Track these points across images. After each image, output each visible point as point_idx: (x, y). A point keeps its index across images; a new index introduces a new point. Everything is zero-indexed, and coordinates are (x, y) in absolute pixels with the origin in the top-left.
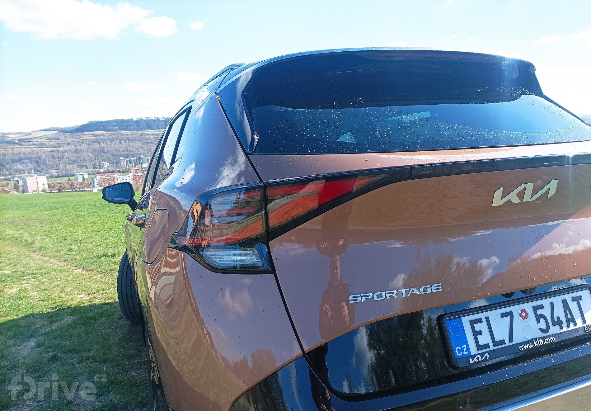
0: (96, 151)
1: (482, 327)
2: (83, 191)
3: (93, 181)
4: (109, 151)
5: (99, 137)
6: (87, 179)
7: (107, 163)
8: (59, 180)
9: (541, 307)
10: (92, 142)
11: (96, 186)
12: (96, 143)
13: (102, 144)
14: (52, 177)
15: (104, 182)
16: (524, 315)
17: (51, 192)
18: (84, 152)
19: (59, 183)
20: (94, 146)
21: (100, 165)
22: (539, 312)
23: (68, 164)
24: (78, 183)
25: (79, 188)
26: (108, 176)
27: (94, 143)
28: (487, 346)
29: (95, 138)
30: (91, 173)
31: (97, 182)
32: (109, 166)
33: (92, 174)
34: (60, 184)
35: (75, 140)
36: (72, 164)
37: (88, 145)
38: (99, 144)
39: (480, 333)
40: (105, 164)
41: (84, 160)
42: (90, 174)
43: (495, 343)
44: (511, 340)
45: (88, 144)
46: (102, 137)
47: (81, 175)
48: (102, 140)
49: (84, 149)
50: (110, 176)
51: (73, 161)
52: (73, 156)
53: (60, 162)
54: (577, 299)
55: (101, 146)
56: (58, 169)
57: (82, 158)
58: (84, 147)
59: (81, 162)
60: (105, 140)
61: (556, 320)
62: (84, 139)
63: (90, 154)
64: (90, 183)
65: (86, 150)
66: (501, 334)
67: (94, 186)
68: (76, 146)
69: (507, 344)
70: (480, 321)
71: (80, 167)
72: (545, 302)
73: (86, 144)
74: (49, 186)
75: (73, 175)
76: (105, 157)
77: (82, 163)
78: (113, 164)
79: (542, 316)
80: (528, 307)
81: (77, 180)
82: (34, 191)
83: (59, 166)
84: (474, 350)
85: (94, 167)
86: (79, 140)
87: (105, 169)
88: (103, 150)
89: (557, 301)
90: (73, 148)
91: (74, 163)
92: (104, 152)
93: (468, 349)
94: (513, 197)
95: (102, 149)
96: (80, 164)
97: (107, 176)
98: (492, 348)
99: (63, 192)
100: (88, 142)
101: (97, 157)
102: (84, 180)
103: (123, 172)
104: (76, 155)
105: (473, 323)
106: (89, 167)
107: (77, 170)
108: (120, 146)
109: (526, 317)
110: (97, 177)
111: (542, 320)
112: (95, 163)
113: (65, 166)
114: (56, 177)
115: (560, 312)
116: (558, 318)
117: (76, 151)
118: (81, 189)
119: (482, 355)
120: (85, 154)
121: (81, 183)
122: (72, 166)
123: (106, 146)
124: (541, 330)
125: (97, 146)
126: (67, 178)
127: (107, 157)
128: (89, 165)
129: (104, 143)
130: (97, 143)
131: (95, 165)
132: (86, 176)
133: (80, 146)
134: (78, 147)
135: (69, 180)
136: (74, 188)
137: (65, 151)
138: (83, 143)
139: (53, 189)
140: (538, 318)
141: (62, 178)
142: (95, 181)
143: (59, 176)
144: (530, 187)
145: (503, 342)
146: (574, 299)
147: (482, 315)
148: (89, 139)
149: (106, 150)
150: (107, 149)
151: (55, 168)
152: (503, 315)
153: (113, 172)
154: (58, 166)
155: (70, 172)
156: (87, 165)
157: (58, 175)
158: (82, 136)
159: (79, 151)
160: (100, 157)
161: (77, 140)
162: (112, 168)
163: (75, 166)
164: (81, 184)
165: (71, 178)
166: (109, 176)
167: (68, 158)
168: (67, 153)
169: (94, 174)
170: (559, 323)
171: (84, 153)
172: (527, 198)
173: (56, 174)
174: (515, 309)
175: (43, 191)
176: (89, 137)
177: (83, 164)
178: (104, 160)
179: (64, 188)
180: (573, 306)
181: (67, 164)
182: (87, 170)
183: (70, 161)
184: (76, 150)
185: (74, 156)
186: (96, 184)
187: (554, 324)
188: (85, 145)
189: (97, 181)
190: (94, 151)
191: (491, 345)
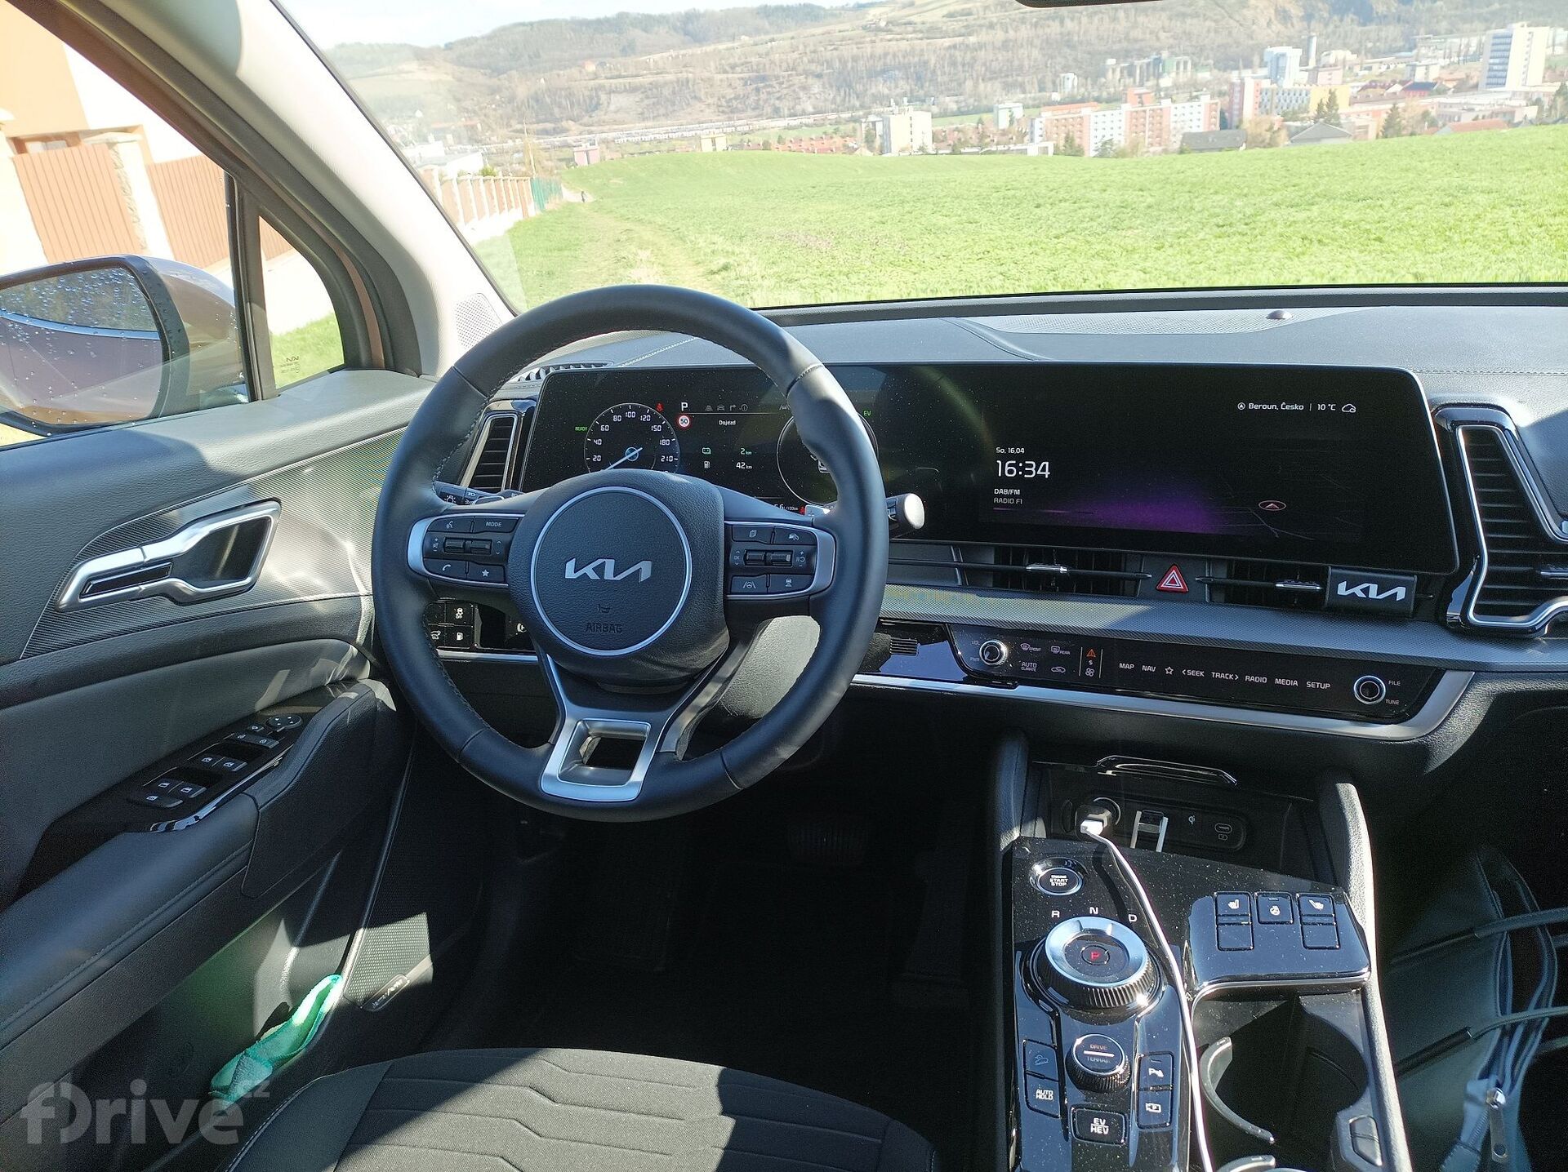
2: (1004, 153)
3: (1032, 126)
4: (1081, 43)
6: (1018, 121)
8: (956, 122)
11: (1037, 139)
12: (1054, 20)
14: (944, 114)
17: (936, 154)
19: (957, 130)
20: (1048, 30)
21: (1054, 83)
23: (983, 80)
24: (998, 130)
25: (998, 144)
26: (1069, 113)
27: (1051, 23)
32: (1076, 84)
33: (1034, 106)
34: (959, 131)
35: (1007, 14)
36: (990, 79)
37: (1034, 29)
41: (1021, 67)
42: (1028, 108)
47: (1009, 109)
51: (995, 73)
52: (997, 60)
53: (965, 76)
56: (961, 95)
57: (1016, 63)
63: (1035, 53)
64: (1024, 131)
65: (1028, 40)
67: (1032, 140)
68: (1007, 32)
71: (1008, 87)
73: (1031, 24)
74: (935, 138)
75: (990, 110)
76: (1070, 58)
77: (1015, 78)
78: (1086, 79)
81: (997, 123)
82: (902, 150)
85: (1039, 87)
86: (1016, 14)
87: (1066, 93)
88: (1068, 41)
90: (1000, 35)
91: (996, 78)
92: (1068, 46)
95: (1067, 38)
96: (1010, 79)
99: (961, 154)
100: (1035, 20)
101: (1052, 58)
102: (1011, 122)
103: (1109, 101)
104: (1003, 56)
106: (1028, 88)
107: (1002, 96)
108: (1112, 26)
112: (1044, 77)
113: (976, 86)
114: (954, 114)
117: (1005, 46)
118: (1001, 148)
120: (1023, 54)
121: (1003, 130)
123: (1077, 28)
126: (976, 117)
127: (1075, 60)
128: (1028, 82)
129: (1072, 20)
130: (1057, 23)
132: (1019, 113)
133: (1016, 30)
135: (980, 122)
136: (987, 145)
137: (981, 46)
139: (942, 144)
142: (1037, 125)
143: (960, 113)
150: (1079, 37)
151: (952, 92)
153: (1083, 101)
154: (960, 85)
155: (985, 102)
156: (1024, 83)
157: (959, 108)
159: (1011, 44)
160: (1059, 59)
161: (1010, 15)
162: (1082, 90)
163: (997, 85)
164: (1004, 133)
165: (985, 116)
167: (984, 64)
168: (984, 49)
169: (1038, 107)
171: (1022, 51)
175: (922, 149)
177: (1016, 81)
178: (1066, 69)
179: (965, 144)
181: (980, 81)
183: (988, 73)
185: (1000, 58)
186: (1037, 132)
188: (1029, 27)
189: (1041, 126)
190: (1047, 42)
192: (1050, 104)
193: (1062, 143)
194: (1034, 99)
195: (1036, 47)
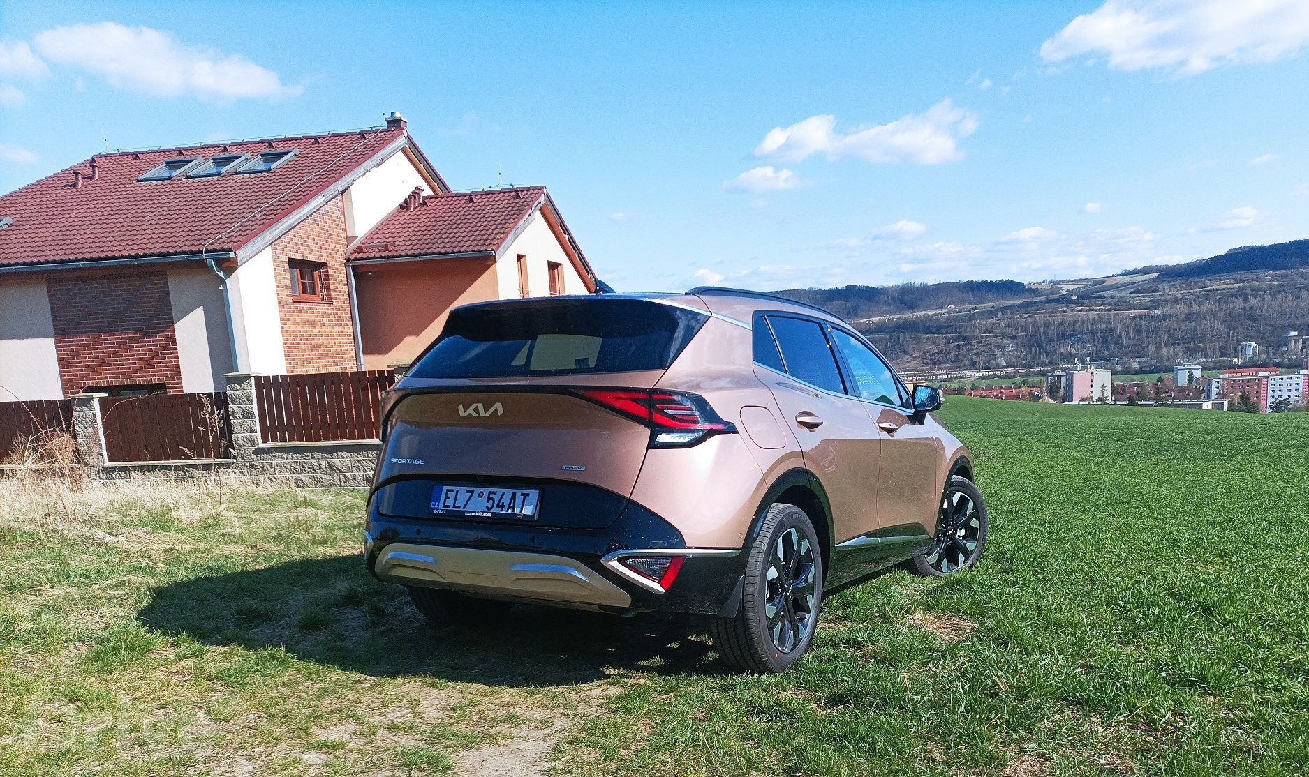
0: (1234, 318)
1: (452, 495)
2: (1179, 406)
3: (1209, 385)
4: (1263, 317)
5: (1247, 284)
6: (1197, 379)
7: (1253, 344)
8: (1137, 379)
9: (495, 493)
10: (1228, 297)
11: (1214, 396)
13: (1252, 301)
15: (1234, 387)
16: (481, 494)
17: (1114, 404)
18: (1205, 318)
19: (1137, 385)
21: (1235, 349)
22: (491, 496)
23: (1166, 345)
24: (1177, 386)
25: (1174, 399)
26: (1249, 375)
27: (1234, 299)
28: (449, 506)
29: (1237, 285)
30: (1211, 365)
31: (1218, 388)
34: (1138, 387)
35: (1191, 291)
36: (1174, 344)
38: (1245, 299)
39: (449, 498)
40: (1250, 347)
41: (1203, 336)
43: (454, 507)
44: (464, 508)
45: (1219, 301)
46: (1255, 282)
47: (1189, 371)
48: (1253, 290)
49: (1207, 312)
50: (1253, 376)
51: (1179, 339)
52: (1180, 329)
54: (525, 495)
55: (1247, 306)
57: (1199, 332)
58: (1208, 306)
59: (1194, 342)
60: (1260, 290)
61: (501, 504)
62: (1210, 290)
63: (1218, 324)
64: (1201, 388)
66: (460, 503)
67: (1208, 397)
68: (1191, 306)
69: (461, 509)
70: (452, 491)
71: (1190, 352)
72: (500, 491)
73: (1215, 299)
74: (1114, 390)
75: (1170, 370)
77: (1197, 344)
78: (1268, 347)
79: (493, 499)
80: (486, 491)
82: (1083, 400)
83: (1146, 349)
84: (441, 506)
85: (1221, 352)
86: (1200, 292)
87: (1248, 357)
88: (1251, 315)
89: (509, 492)
90: (1183, 309)
92: (1251, 320)
93: (438, 505)
94: (470, 411)
96: (1192, 345)
97: (1246, 374)
98: (451, 508)
99: (1137, 405)
100: (1218, 297)
101: (1234, 330)
102: (1190, 381)
103: (1289, 367)
105: (448, 491)
108: (1295, 303)
109: (481, 497)
110: (1221, 376)
111: (491, 501)
112: (1226, 344)
113: (1159, 349)
114: (1136, 373)
115: (506, 501)
116: (503, 503)
117: (1189, 317)
118: (1176, 402)
119: (442, 510)
121: (1182, 387)
122: (1174, 350)
123: (1260, 304)
124: (487, 507)
125: (1238, 304)
128: (1210, 348)
129: (1255, 297)
130: (1241, 299)
131: (1225, 349)
132: (1198, 374)
134: (1195, 308)
135: (1160, 379)
136: (1163, 399)
137: (1165, 317)
138: (1207, 297)
139: (1121, 397)
140: (489, 499)
141: (1146, 376)
142: (1214, 384)
143: (1141, 371)
144: (480, 406)
145: (459, 507)
146: (522, 494)
147: (455, 488)
148: (1224, 289)
149: (1258, 313)
151: (1136, 354)
152: (468, 492)
153: (1264, 365)
154: (1143, 348)
155: (1167, 364)
157: (1141, 368)
158: (1208, 283)
159: (1195, 316)
161: (1196, 292)
162: (1264, 356)
163: (1180, 350)
164: (1182, 389)
165: (1165, 376)
166: (1251, 374)
170: (502, 507)
171: (1205, 322)
172: (482, 413)
173: (1137, 366)
174: (477, 490)
175: (1099, 400)
176: (1225, 283)
178: (1249, 338)
179: (1143, 397)
180: (519, 499)
181: (1163, 345)
182: (1204, 359)
183: (1171, 339)
184: (1190, 314)
185: (1183, 327)
186: (1214, 390)
187: (498, 506)
189: (1217, 385)
191: (451, 507)
192: (1231, 367)
193: (1237, 400)
194: (1215, 362)
195: (1218, 319)
